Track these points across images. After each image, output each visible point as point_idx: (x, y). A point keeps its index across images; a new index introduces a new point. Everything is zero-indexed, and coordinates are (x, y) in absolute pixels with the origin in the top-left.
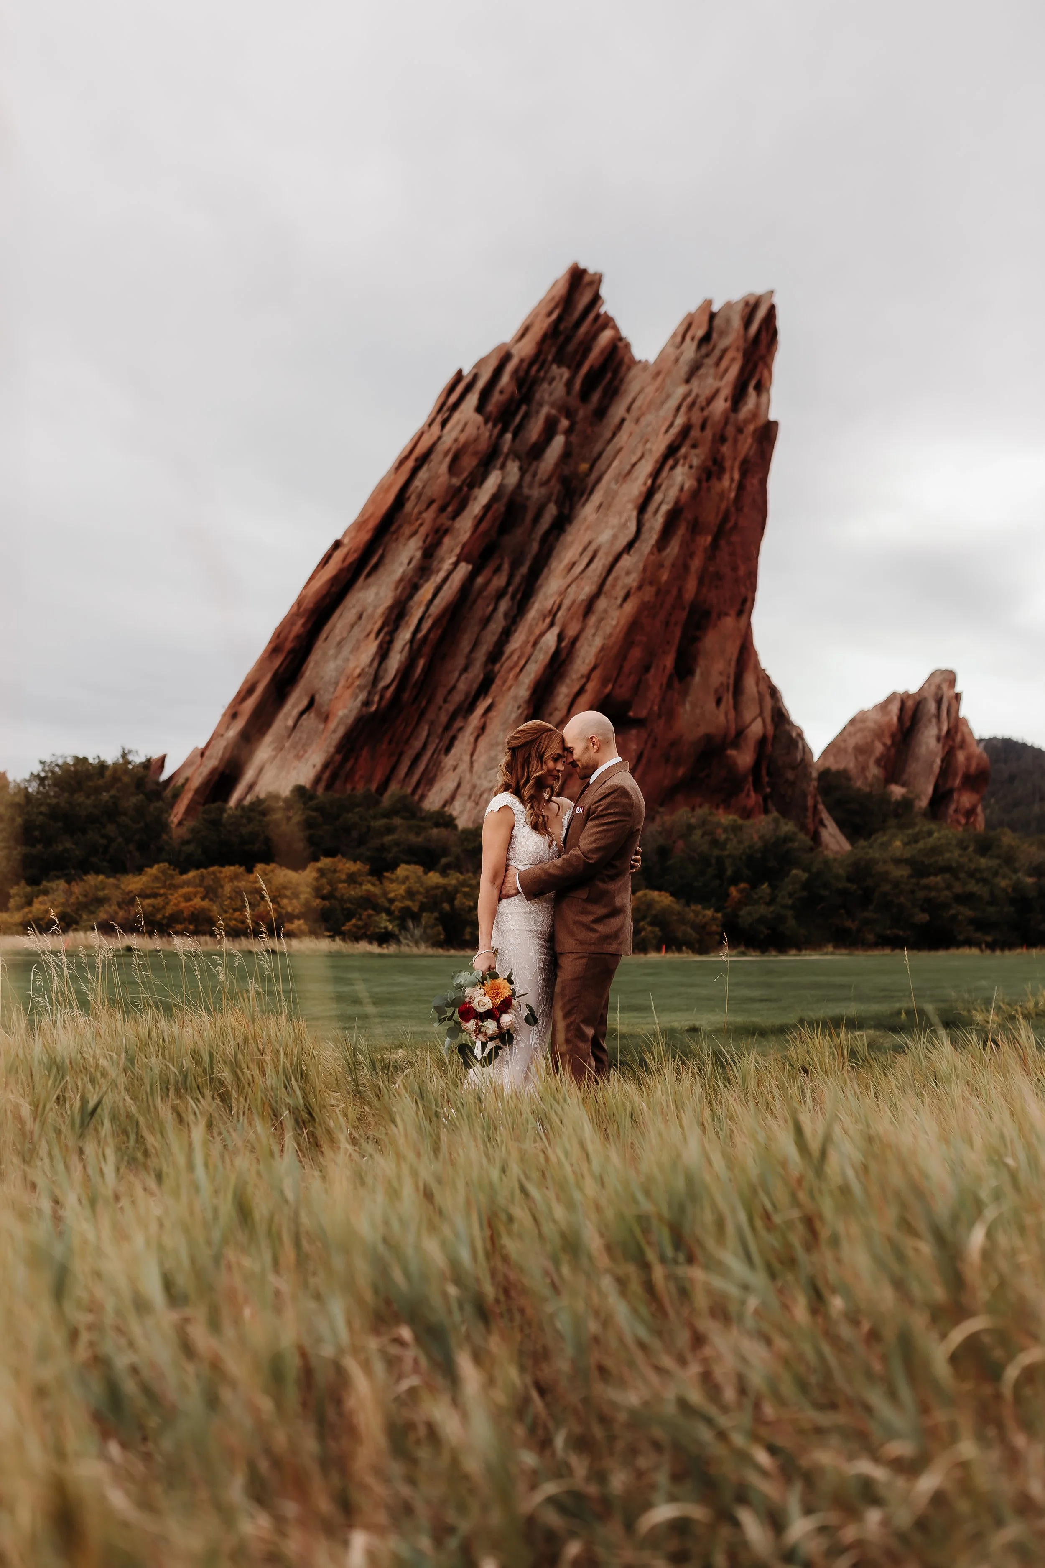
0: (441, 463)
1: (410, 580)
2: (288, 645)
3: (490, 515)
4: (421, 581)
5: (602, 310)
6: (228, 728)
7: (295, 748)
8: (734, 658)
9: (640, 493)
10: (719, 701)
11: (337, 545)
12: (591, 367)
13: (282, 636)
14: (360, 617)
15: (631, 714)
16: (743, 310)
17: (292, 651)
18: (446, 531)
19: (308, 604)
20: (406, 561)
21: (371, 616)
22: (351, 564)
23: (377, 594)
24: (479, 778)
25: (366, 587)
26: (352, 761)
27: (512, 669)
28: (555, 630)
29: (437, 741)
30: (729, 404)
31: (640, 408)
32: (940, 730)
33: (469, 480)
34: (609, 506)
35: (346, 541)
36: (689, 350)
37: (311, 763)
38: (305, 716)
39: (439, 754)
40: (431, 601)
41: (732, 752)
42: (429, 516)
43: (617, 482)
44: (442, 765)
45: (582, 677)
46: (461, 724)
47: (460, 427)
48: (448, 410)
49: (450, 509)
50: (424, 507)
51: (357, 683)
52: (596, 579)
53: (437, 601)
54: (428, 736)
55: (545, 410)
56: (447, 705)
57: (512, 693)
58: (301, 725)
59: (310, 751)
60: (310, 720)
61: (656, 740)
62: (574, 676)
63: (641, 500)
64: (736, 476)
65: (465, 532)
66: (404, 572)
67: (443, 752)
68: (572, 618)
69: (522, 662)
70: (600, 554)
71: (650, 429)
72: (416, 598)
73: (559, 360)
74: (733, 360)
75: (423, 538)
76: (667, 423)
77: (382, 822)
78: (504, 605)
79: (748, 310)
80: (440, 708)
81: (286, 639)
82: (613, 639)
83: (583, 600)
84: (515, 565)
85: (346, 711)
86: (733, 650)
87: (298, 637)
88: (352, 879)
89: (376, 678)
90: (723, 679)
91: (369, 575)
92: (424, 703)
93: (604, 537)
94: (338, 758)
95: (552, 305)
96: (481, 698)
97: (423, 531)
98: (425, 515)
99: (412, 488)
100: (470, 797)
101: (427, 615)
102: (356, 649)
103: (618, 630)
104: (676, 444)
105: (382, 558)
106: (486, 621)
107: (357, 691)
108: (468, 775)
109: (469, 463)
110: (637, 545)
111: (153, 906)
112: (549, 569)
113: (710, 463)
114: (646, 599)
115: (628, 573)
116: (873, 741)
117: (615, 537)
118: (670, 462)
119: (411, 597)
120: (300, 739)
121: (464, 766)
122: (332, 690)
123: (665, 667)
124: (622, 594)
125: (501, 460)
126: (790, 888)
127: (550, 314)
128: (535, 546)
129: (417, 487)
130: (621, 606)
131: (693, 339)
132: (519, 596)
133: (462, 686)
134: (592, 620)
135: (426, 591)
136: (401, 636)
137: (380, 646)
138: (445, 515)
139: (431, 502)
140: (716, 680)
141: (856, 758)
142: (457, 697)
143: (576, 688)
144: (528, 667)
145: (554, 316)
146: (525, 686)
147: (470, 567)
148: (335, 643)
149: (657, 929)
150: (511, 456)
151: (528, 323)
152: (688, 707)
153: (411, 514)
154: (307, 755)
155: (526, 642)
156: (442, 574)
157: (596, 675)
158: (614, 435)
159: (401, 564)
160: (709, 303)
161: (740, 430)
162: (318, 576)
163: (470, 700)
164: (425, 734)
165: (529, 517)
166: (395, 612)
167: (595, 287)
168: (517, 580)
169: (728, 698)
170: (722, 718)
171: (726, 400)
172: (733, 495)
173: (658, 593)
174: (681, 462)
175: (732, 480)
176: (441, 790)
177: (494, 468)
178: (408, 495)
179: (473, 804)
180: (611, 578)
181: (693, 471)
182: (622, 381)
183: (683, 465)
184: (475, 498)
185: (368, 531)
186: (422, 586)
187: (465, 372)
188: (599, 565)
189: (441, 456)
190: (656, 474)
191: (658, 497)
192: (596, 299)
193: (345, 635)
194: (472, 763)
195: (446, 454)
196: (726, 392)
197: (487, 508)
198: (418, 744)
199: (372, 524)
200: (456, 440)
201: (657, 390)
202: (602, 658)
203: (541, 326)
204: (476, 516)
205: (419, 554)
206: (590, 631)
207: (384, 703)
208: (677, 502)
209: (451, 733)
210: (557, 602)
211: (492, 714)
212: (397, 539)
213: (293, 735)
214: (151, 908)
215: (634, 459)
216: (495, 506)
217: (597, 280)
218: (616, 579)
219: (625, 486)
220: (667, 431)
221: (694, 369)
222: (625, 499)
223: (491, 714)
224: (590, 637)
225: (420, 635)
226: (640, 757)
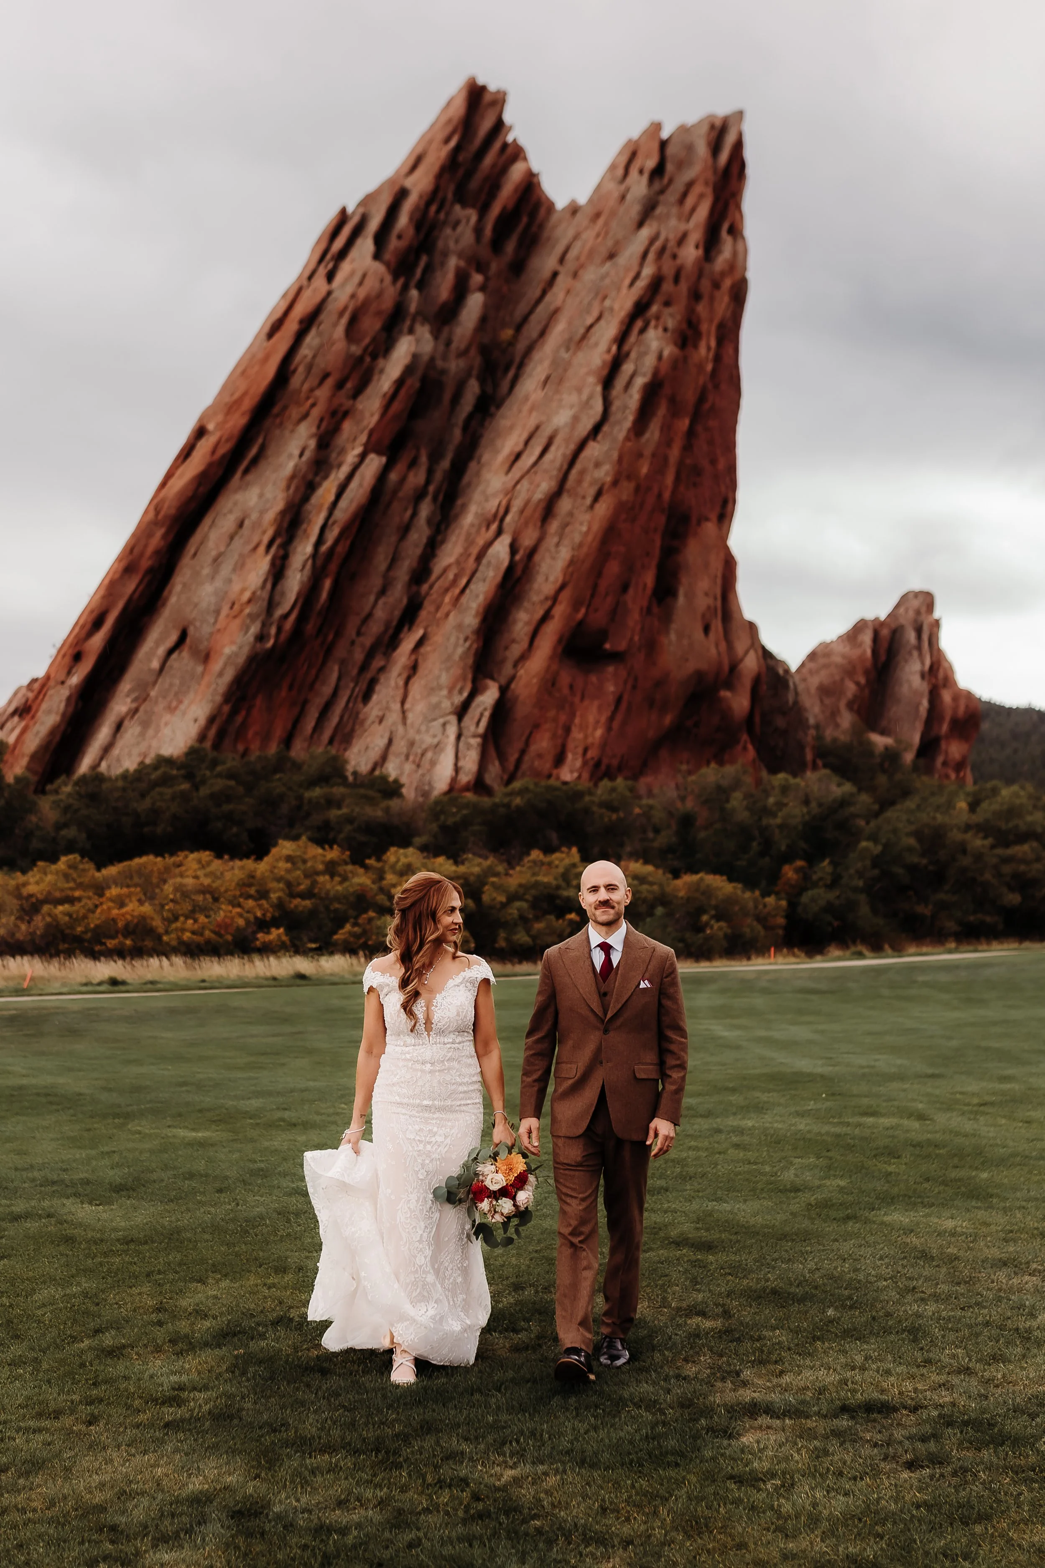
0: (335, 325)
1: (304, 477)
2: (145, 564)
3: (403, 392)
4: (318, 479)
5: (510, 138)
6: (69, 673)
7: (164, 697)
8: (719, 574)
9: (604, 362)
10: (707, 629)
11: (200, 432)
12: (504, 209)
13: (136, 551)
14: (241, 525)
15: (607, 646)
16: (709, 134)
17: (150, 571)
18: (346, 414)
19: (170, 508)
20: (297, 452)
21: (257, 525)
22: (223, 456)
23: (261, 496)
24: (418, 731)
25: (244, 486)
26: (243, 713)
27: (447, 590)
28: (505, 540)
29: (352, 685)
30: (700, 252)
31: (578, 258)
32: (923, 663)
33: (371, 349)
34: (561, 381)
35: (211, 427)
36: (639, 186)
37: (190, 715)
38: (174, 656)
39: (355, 702)
40: (335, 504)
41: (725, 694)
42: (323, 393)
43: (568, 349)
44: (361, 716)
45: (547, 598)
46: (382, 663)
47: (356, 279)
48: (332, 259)
49: (349, 385)
50: (316, 382)
51: (247, 611)
52: (555, 473)
53: (343, 504)
54: (339, 679)
55: (453, 262)
56: (362, 639)
57: (452, 619)
58: (171, 667)
59: (186, 702)
60: (183, 661)
61: (636, 679)
62: (535, 598)
63: (605, 372)
64: (713, 343)
65: (372, 415)
66: (296, 466)
67: (360, 699)
68: (526, 524)
69: (464, 581)
70: (558, 441)
71: (607, 281)
72: (314, 500)
73: (461, 198)
74: (701, 196)
75: (317, 422)
76: (631, 275)
77: (317, 792)
78: (425, 509)
79: (714, 134)
80: (353, 643)
81: (142, 555)
82: (585, 549)
83: (540, 501)
84: (435, 457)
85: (234, 648)
86: (716, 566)
87: (157, 552)
88: (331, 869)
89: (271, 605)
90: (710, 601)
91: (246, 471)
92: (330, 637)
93: (561, 418)
94: (226, 709)
95: (450, 129)
96: (406, 629)
97: (316, 413)
98: (318, 393)
99: (298, 358)
100: (407, 757)
101: (331, 522)
102: (240, 566)
103: (590, 538)
104: (644, 301)
105: (262, 449)
106: (405, 530)
107: (248, 621)
108: (401, 729)
109: (371, 325)
110: (606, 428)
111: (70, 915)
112: (479, 462)
113: (684, 326)
114: (624, 497)
115: (597, 465)
116: (842, 680)
117: (576, 419)
118: (639, 324)
119: (306, 498)
120: (171, 685)
121: (394, 716)
122: (212, 620)
123: (645, 585)
124: (592, 492)
125: (408, 323)
126: (859, 865)
127: (447, 140)
128: (457, 434)
129: (305, 357)
130: (592, 507)
131: (641, 172)
132: (441, 497)
133: (380, 613)
134: (554, 526)
135: (327, 490)
136: (299, 549)
137: (273, 563)
138: (343, 392)
139: (326, 376)
140: (702, 603)
141: (822, 701)
142: (375, 628)
143: (540, 613)
144: (472, 586)
145: (453, 143)
146: (473, 612)
147: (384, 459)
148: (209, 560)
149: (723, 924)
150: (419, 318)
151: (419, 150)
152: (673, 636)
153: (299, 391)
154: (182, 707)
155: (466, 554)
156: (345, 470)
157: (565, 595)
158: (544, 293)
159: (290, 456)
160: (657, 127)
161: (716, 285)
162: (179, 472)
163: (391, 631)
164: (335, 676)
165: (447, 396)
166: (287, 519)
167: (498, 108)
168: (438, 476)
169: (717, 625)
170: (713, 651)
171: (697, 247)
172: (709, 367)
173: (637, 489)
174: (653, 323)
175: (709, 348)
176: (367, 748)
177: (401, 333)
178: (292, 367)
179: (414, 767)
180: (574, 472)
181: (669, 334)
182: (541, 227)
183: (656, 327)
184: (382, 371)
185: (243, 414)
186: (320, 485)
187: (350, 210)
188: (557, 455)
189: (334, 317)
190: (621, 339)
191: (628, 368)
192: (499, 126)
193: (222, 549)
194: (404, 712)
195: (341, 314)
196: (696, 236)
197: (400, 383)
198: (327, 690)
199: (248, 404)
200: (353, 296)
201: (598, 235)
202: (572, 574)
203: (438, 156)
204: (385, 395)
205: (312, 443)
206: (551, 541)
207: (283, 637)
208: (656, 373)
209: (369, 675)
210: (504, 503)
211: (426, 648)
212: (281, 424)
213: (160, 680)
214: (67, 918)
215: (589, 321)
216: (409, 382)
217: (499, 100)
218: (582, 472)
219: (580, 355)
220: (632, 284)
221: (648, 210)
222: (583, 371)
223: (422, 650)
224: (553, 549)
225: (324, 548)
226: (619, 701)
